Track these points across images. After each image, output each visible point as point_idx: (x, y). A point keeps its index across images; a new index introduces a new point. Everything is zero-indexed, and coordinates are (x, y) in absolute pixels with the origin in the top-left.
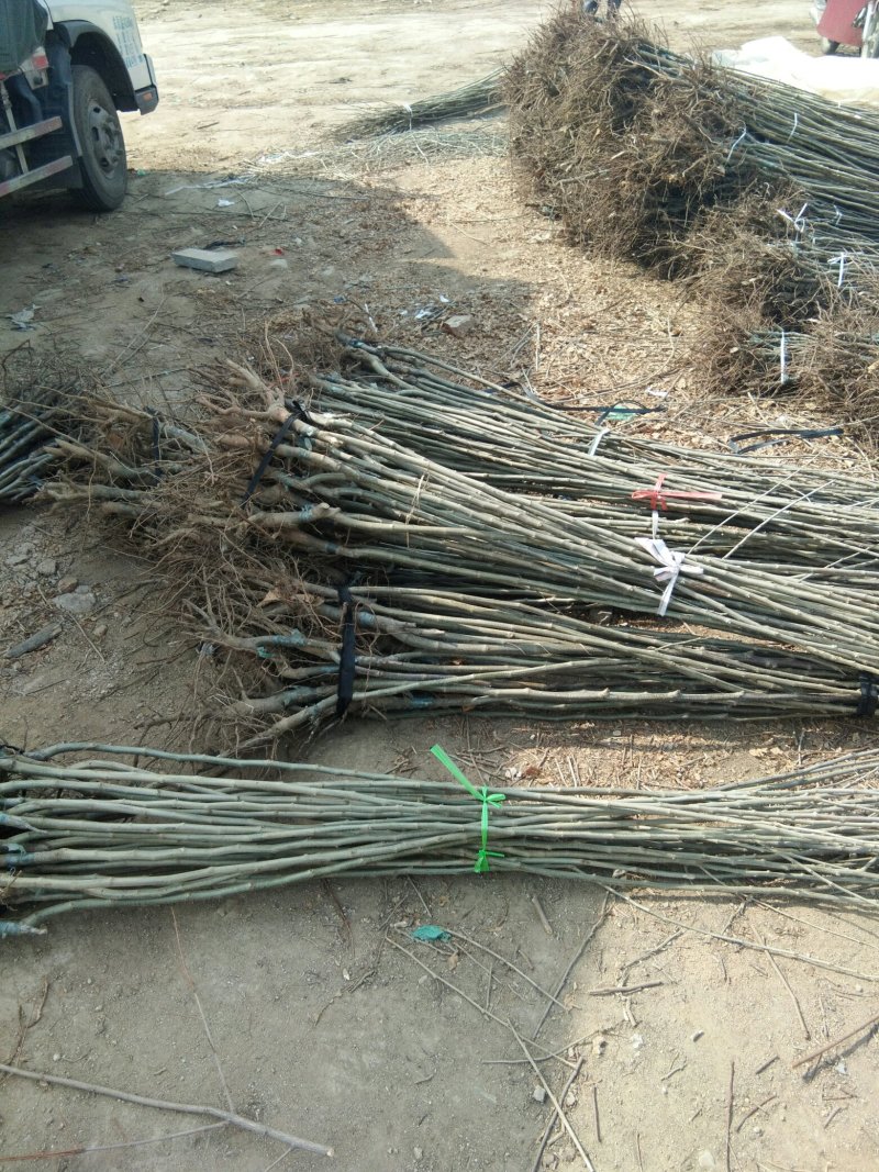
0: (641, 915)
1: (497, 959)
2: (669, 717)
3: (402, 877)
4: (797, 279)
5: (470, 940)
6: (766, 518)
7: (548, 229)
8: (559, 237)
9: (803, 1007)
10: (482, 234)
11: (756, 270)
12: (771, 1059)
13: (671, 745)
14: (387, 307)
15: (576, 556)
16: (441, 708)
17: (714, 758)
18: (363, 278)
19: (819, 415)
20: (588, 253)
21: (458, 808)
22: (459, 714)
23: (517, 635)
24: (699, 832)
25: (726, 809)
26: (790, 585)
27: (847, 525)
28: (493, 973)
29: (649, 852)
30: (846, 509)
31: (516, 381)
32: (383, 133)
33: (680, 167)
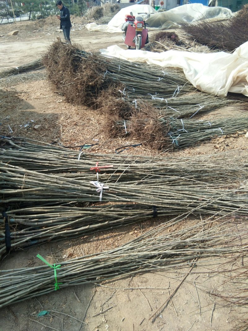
0: (105, 289)
1: (65, 315)
2: (107, 229)
3: (33, 298)
4: (125, 107)
5: (56, 312)
6: (125, 170)
7: (61, 99)
8: (65, 100)
9: (150, 302)
10: (43, 101)
11: (115, 106)
12: (143, 320)
13: (109, 237)
14: (16, 125)
15: (75, 189)
16: (41, 242)
17: (120, 237)
18: (7, 117)
19: (136, 141)
20: (73, 104)
21: (47, 273)
22: (47, 243)
23: (61, 215)
24: (117, 260)
25: (123, 252)
26: (131, 187)
27: (144, 168)
28: (64, 320)
29: (105, 270)
30: (144, 164)
31: (56, 141)
32: (11, 75)
33: (92, 81)
